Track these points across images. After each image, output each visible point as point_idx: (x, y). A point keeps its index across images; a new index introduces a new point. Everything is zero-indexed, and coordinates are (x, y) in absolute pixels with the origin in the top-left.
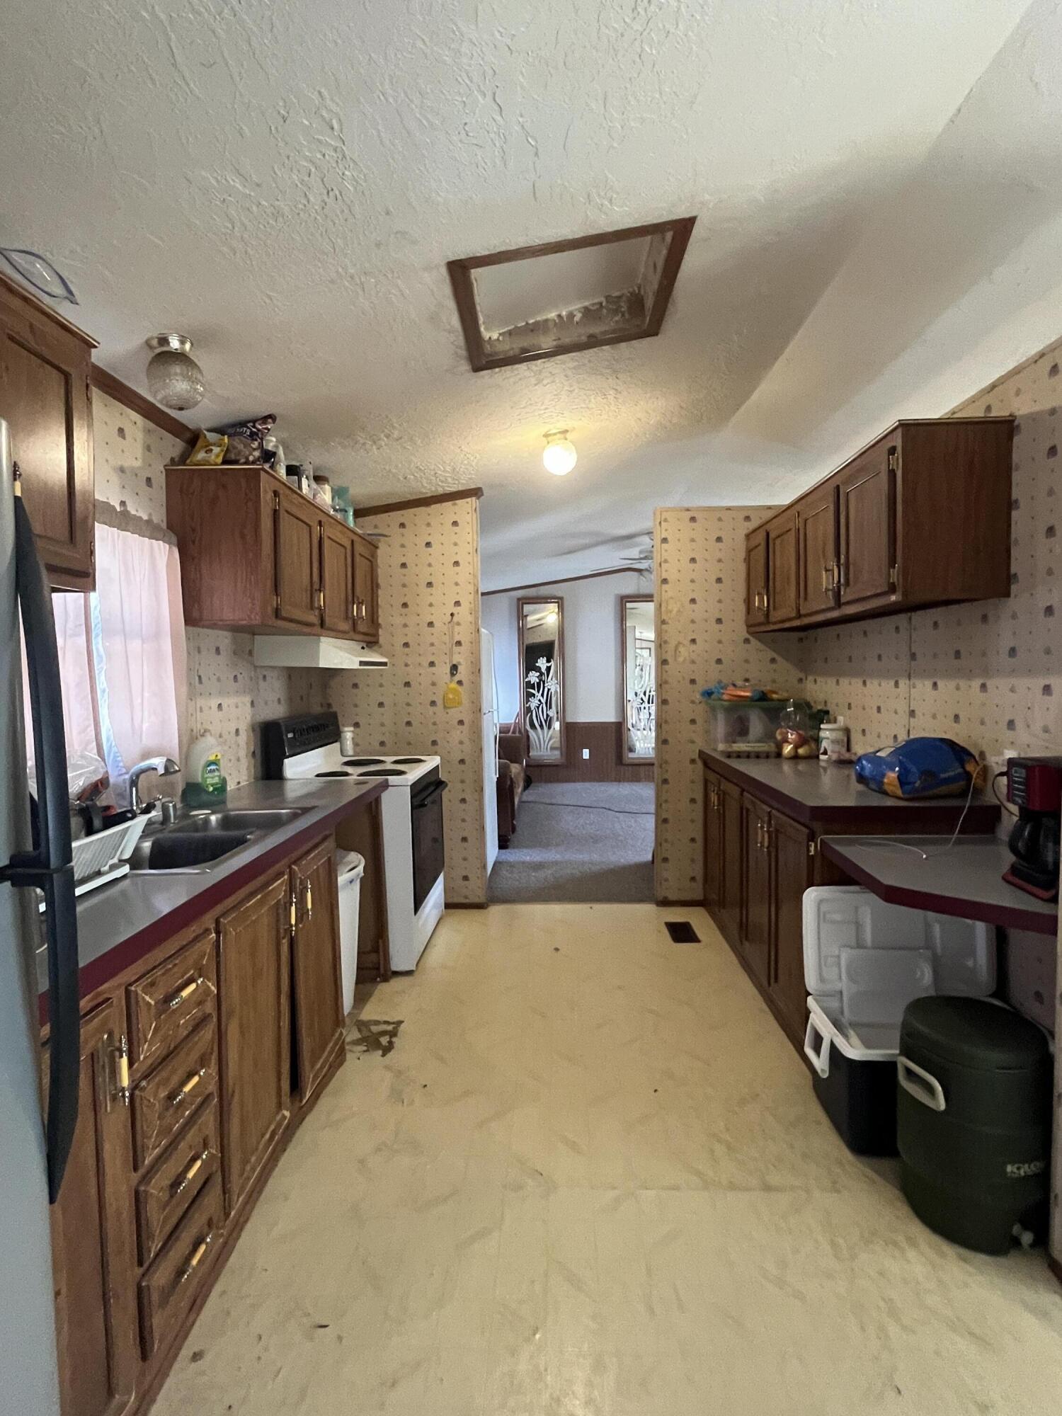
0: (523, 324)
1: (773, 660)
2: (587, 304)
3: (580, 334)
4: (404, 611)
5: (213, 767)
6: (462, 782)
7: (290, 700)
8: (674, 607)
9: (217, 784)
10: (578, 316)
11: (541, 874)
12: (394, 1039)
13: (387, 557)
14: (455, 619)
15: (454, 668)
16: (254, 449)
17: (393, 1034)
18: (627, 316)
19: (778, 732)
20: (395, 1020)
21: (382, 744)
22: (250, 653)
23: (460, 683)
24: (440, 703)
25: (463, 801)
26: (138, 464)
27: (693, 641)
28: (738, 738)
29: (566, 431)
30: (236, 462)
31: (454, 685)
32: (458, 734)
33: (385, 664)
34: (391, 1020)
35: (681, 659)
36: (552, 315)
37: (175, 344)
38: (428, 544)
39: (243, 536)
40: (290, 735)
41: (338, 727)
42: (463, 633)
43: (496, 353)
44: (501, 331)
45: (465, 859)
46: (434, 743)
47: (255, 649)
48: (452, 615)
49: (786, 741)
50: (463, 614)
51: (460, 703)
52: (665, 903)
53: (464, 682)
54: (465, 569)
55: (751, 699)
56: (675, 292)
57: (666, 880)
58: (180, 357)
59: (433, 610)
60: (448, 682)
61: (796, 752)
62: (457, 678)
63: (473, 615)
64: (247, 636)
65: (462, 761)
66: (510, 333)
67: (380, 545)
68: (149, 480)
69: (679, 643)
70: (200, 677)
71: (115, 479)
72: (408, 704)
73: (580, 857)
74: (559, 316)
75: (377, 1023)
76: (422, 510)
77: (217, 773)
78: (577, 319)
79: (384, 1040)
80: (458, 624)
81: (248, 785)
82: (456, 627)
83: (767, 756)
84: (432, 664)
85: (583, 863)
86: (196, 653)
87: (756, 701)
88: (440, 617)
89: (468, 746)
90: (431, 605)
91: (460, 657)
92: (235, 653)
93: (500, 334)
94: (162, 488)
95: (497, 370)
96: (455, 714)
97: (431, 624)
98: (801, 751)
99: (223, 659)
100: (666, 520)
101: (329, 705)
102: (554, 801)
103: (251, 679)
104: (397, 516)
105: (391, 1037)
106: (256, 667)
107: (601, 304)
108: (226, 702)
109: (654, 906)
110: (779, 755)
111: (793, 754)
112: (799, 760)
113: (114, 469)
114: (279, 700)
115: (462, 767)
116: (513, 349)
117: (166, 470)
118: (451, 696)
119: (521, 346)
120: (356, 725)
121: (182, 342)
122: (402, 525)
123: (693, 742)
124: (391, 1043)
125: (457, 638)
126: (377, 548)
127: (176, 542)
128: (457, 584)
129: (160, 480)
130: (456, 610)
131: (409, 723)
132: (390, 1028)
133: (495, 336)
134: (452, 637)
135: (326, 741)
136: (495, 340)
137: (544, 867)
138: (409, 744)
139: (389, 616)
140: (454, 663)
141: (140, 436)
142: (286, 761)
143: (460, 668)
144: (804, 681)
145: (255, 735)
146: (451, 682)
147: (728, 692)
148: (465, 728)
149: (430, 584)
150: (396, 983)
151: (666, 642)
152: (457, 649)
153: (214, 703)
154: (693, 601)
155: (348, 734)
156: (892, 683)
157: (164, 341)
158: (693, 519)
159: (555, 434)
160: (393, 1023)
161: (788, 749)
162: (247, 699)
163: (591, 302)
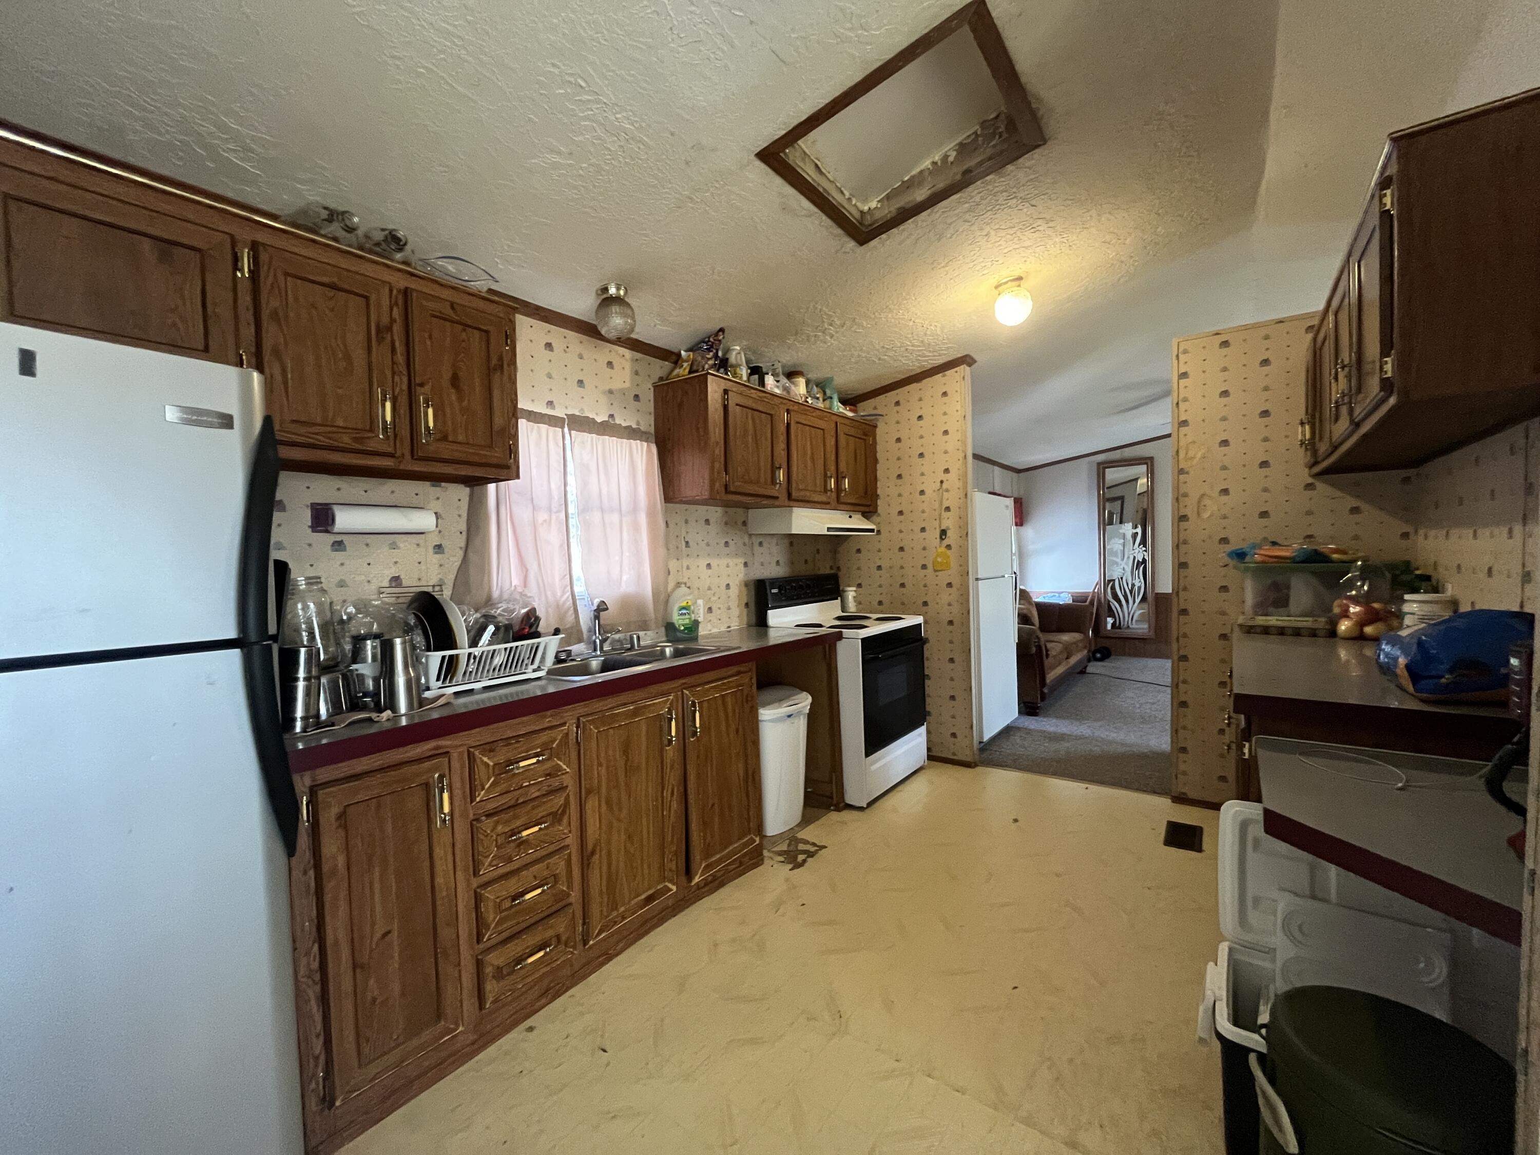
0: (900, 183)
1: (1355, 510)
2: (960, 139)
3: (954, 174)
4: (899, 482)
5: (684, 611)
6: (951, 642)
7: (792, 563)
8: (1197, 453)
9: (687, 624)
10: (953, 154)
11: (1054, 746)
12: (809, 860)
13: (884, 434)
14: (945, 486)
15: (943, 533)
16: (709, 359)
17: (811, 855)
18: (1005, 135)
19: (1337, 603)
20: (821, 844)
21: (880, 603)
22: (744, 523)
23: (949, 547)
24: (930, 566)
25: (952, 660)
26: (627, 385)
27: (1225, 492)
28: (1271, 609)
29: (1020, 279)
30: (697, 371)
31: (942, 549)
32: (947, 596)
33: (872, 530)
34: (818, 844)
35: (1206, 515)
36: (927, 164)
37: (612, 291)
38: (920, 418)
39: (698, 429)
40: (775, 591)
41: (838, 586)
42: (952, 499)
43: (876, 221)
44: (879, 199)
45: (953, 717)
46: (925, 604)
47: (749, 521)
48: (942, 482)
49: (1345, 614)
50: (952, 480)
51: (948, 565)
52: (1180, 799)
53: (953, 546)
54: (953, 437)
55: (1293, 560)
56: (1029, 87)
57: (1184, 773)
58: (617, 300)
59: (923, 479)
60: (938, 547)
61: (1362, 630)
62: (946, 542)
63: (961, 481)
64: (740, 511)
65: (951, 623)
66: (888, 197)
67: (879, 424)
68: (636, 397)
69: (1203, 495)
70: (687, 543)
71: (603, 400)
72: (902, 567)
73: (1113, 735)
74: (934, 163)
75: (806, 842)
76: (914, 386)
77: (687, 616)
78: (951, 159)
79: (801, 858)
80: (947, 491)
81: (740, 630)
82: (945, 493)
83: (1313, 633)
84: (923, 530)
85: (1110, 742)
86: (684, 524)
87: (1303, 562)
88: (930, 487)
89: (956, 608)
90: (922, 474)
91: (949, 521)
92: (726, 524)
93: (879, 201)
94: (650, 401)
95: (884, 236)
96: (944, 577)
97: (922, 492)
98: (1368, 630)
99: (713, 528)
100: (1185, 352)
101: (839, 569)
102: (1127, 676)
103: (745, 544)
104: (892, 396)
105: (808, 857)
106: (750, 535)
107: (975, 133)
108: (714, 563)
109: (1170, 801)
110: (1332, 633)
111: (1355, 633)
112: (1365, 643)
113: (604, 393)
114: (778, 562)
115: (950, 628)
116: (890, 212)
117: (654, 387)
118: (939, 560)
119: (897, 206)
120: (859, 586)
121: (618, 289)
122: (897, 403)
123: (1223, 613)
124: (804, 861)
125: (946, 504)
126: (876, 427)
127: (654, 440)
128: (946, 452)
129: (648, 395)
130: (945, 477)
131: (903, 585)
132: (813, 849)
133: (874, 204)
134: (941, 503)
135: (821, 598)
136: (875, 208)
137: (1063, 739)
138: (903, 604)
139: (886, 487)
140: (943, 528)
141: (628, 366)
142: (770, 612)
143: (949, 533)
144: (1412, 536)
145: (749, 590)
146: (940, 547)
147: (1262, 552)
148: (952, 590)
149: (921, 455)
150: (846, 815)
151: (1186, 495)
152: (945, 515)
153: (703, 563)
154: (1225, 443)
155: (851, 594)
156: (1505, 530)
157: (605, 290)
158: (1225, 344)
159: (1006, 283)
160: (818, 846)
161: (1344, 626)
162: (740, 561)
163: (965, 136)
